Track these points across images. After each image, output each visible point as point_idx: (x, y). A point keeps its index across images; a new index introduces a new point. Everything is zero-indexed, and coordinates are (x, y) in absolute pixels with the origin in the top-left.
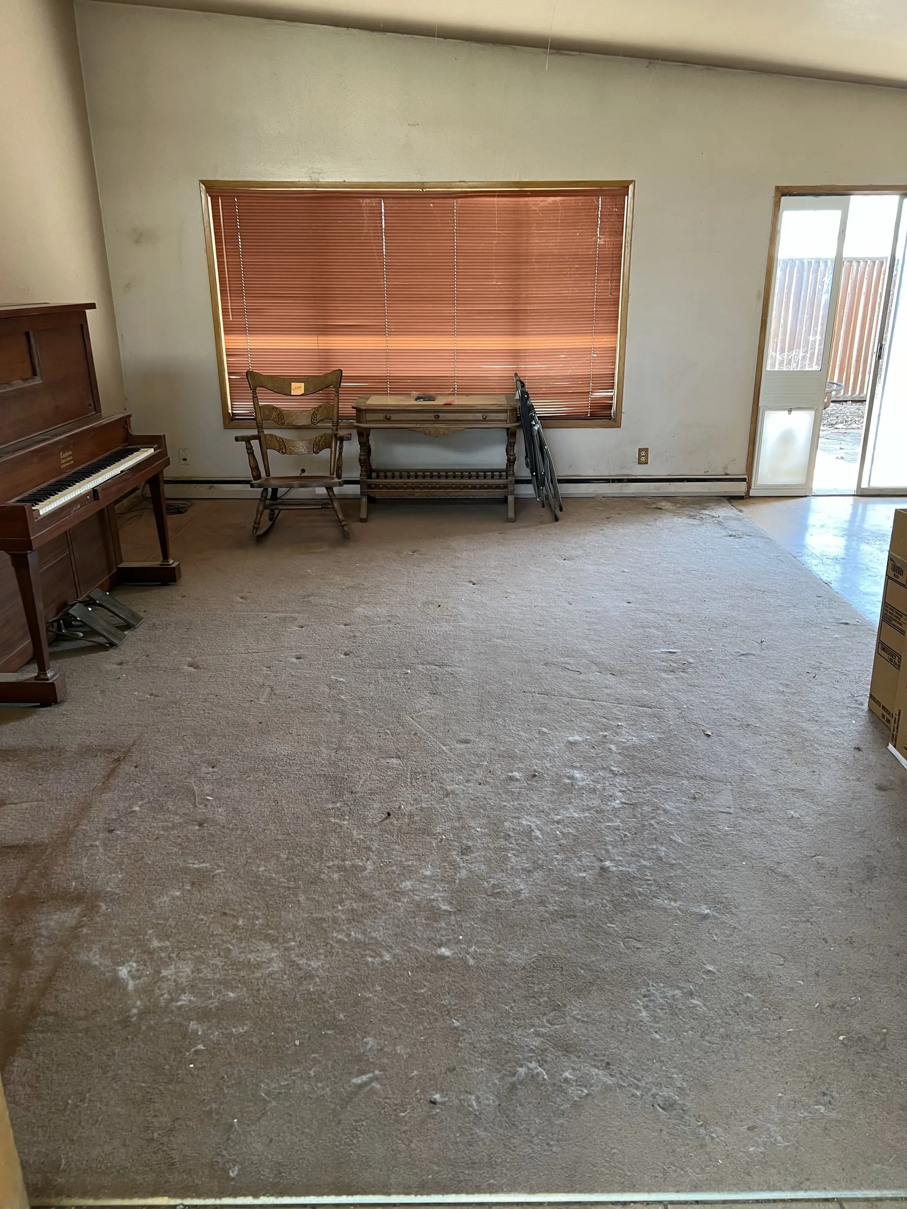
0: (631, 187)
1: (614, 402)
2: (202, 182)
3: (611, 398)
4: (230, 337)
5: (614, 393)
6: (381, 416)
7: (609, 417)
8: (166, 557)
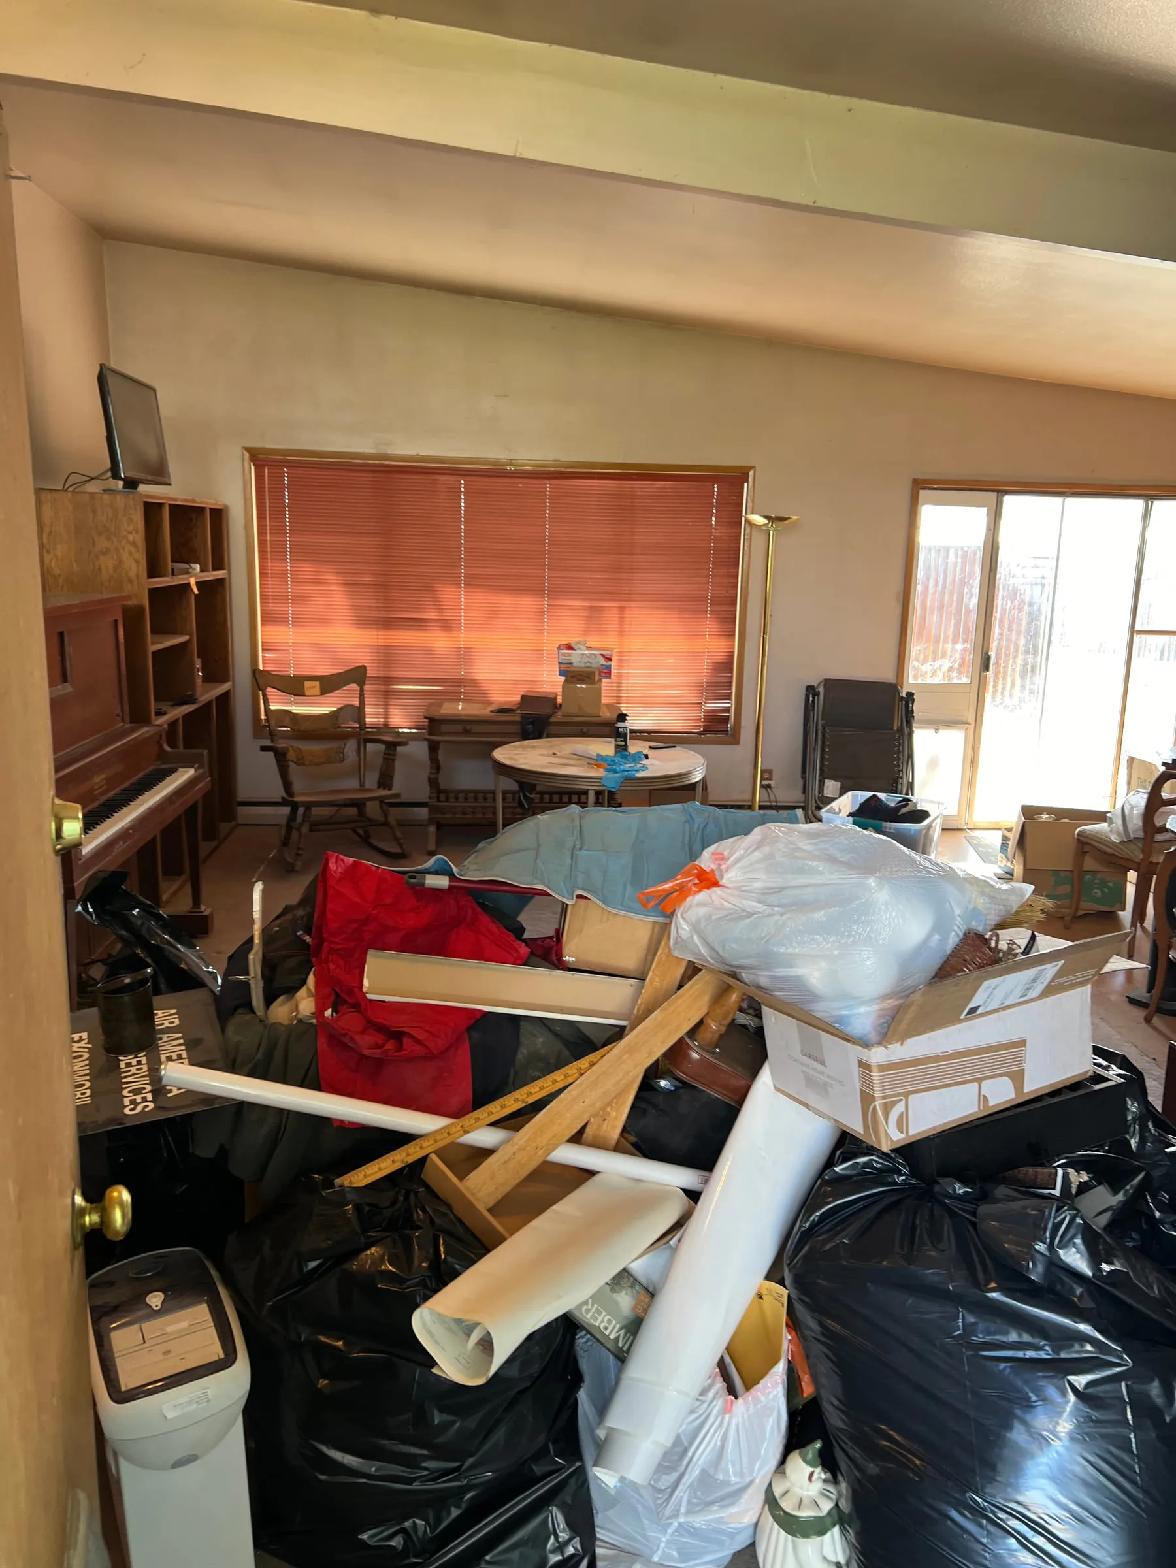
0: (751, 473)
1: (732, 714)
2: (248, 449)
3: (727, 710)
4: (268, 628)
5: (730, 704)
6: (459, 728)
7: (725, 732)
8: (197, 901)
